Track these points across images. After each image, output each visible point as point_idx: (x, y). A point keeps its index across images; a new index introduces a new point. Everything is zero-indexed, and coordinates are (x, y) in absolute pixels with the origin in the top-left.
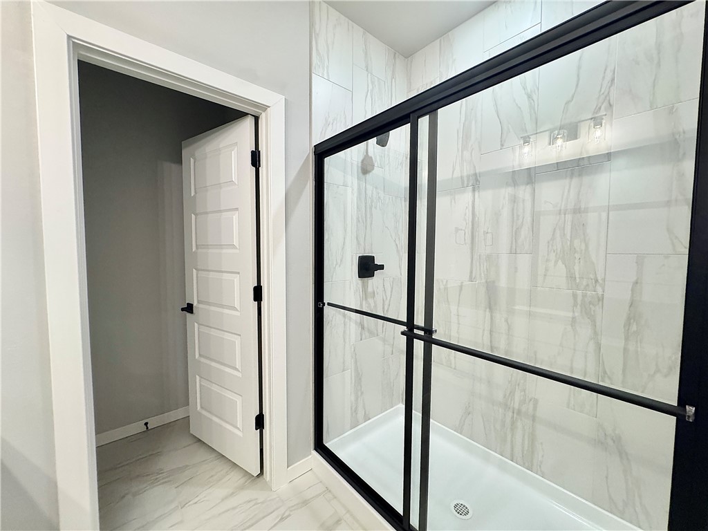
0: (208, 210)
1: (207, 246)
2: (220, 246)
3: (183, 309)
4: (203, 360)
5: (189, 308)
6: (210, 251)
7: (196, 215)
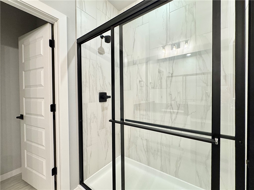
0: (30, 69)
1: (30, 86)
2: (36, 86)
4: (28, 142)
5: (21, 117)
6: (32, 88)
7: (25, 71)
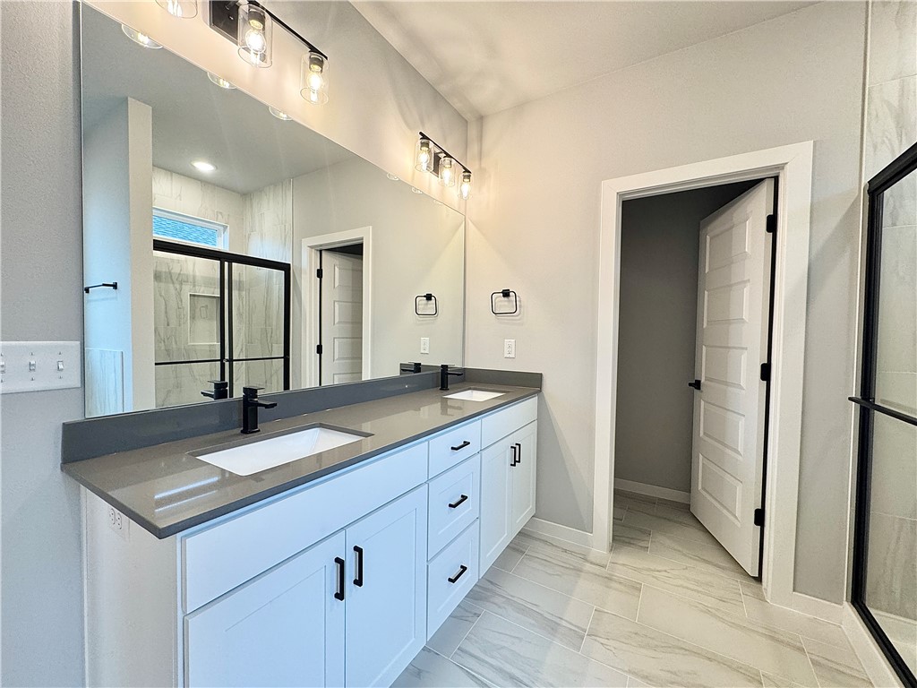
3: (690, 385)
4: (706, 439)
5: (697, 385)
7: (708, 291)
